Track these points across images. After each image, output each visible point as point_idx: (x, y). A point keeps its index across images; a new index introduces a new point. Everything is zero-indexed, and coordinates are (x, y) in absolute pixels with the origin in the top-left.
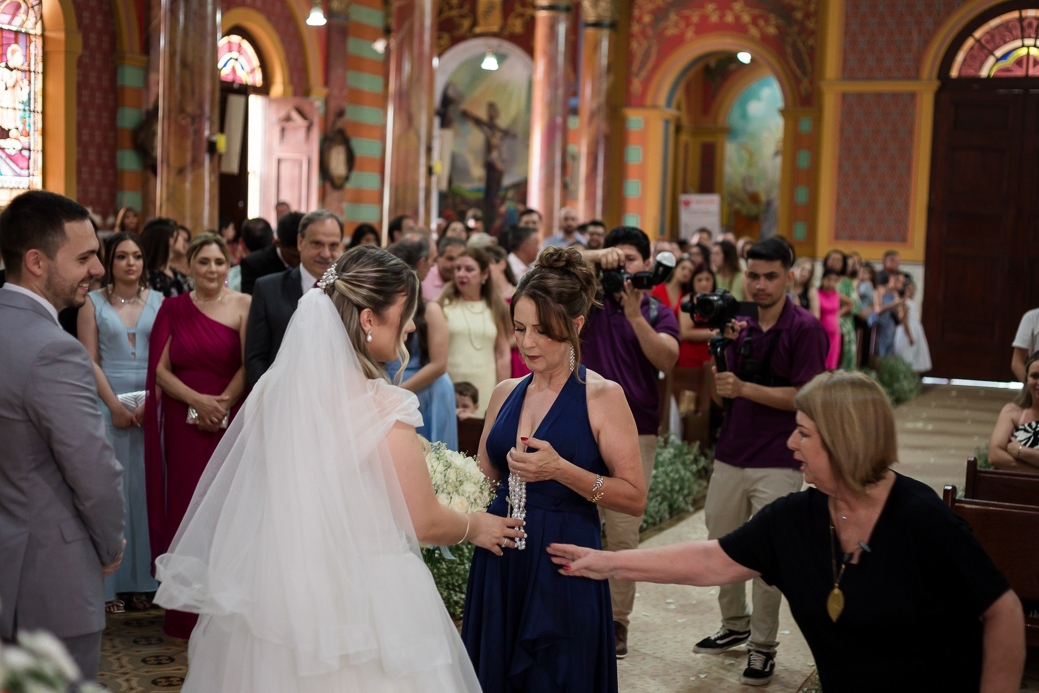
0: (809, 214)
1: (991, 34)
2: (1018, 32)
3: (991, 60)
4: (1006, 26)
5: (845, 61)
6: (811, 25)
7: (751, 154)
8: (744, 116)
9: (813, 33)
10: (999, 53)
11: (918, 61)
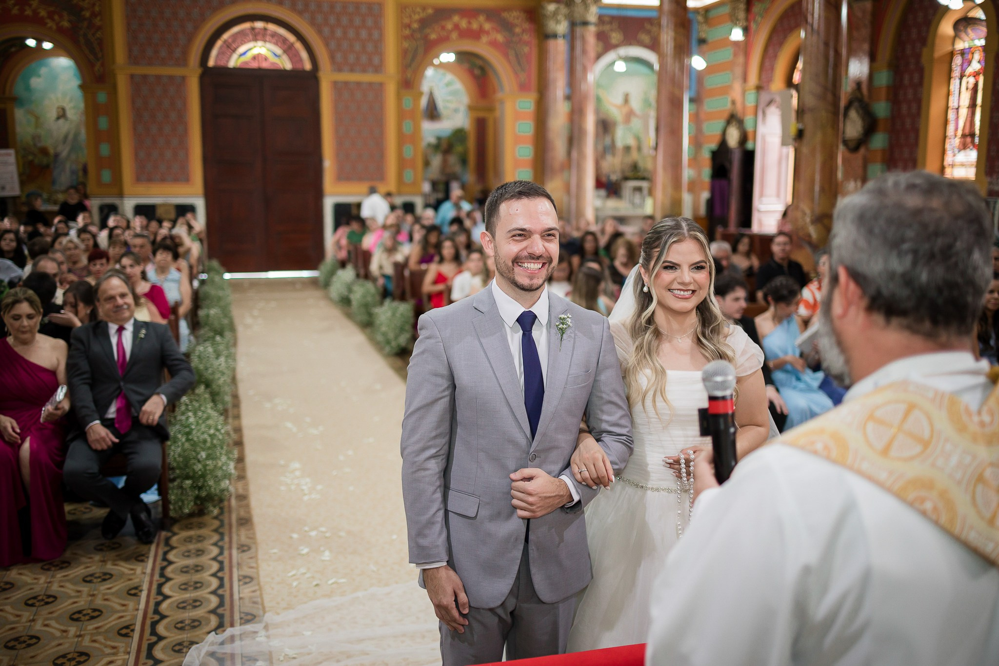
0: (114, 162)
1: (235, 37)
2: (251, 37)
3: (235, 57)
4: (242, 33)
5: (130, 51)
6: (97, 21)
7: (37, 118)
8: (28, 88)
9: (99, 28)
10: (242, 49)
11: (185, 53)
